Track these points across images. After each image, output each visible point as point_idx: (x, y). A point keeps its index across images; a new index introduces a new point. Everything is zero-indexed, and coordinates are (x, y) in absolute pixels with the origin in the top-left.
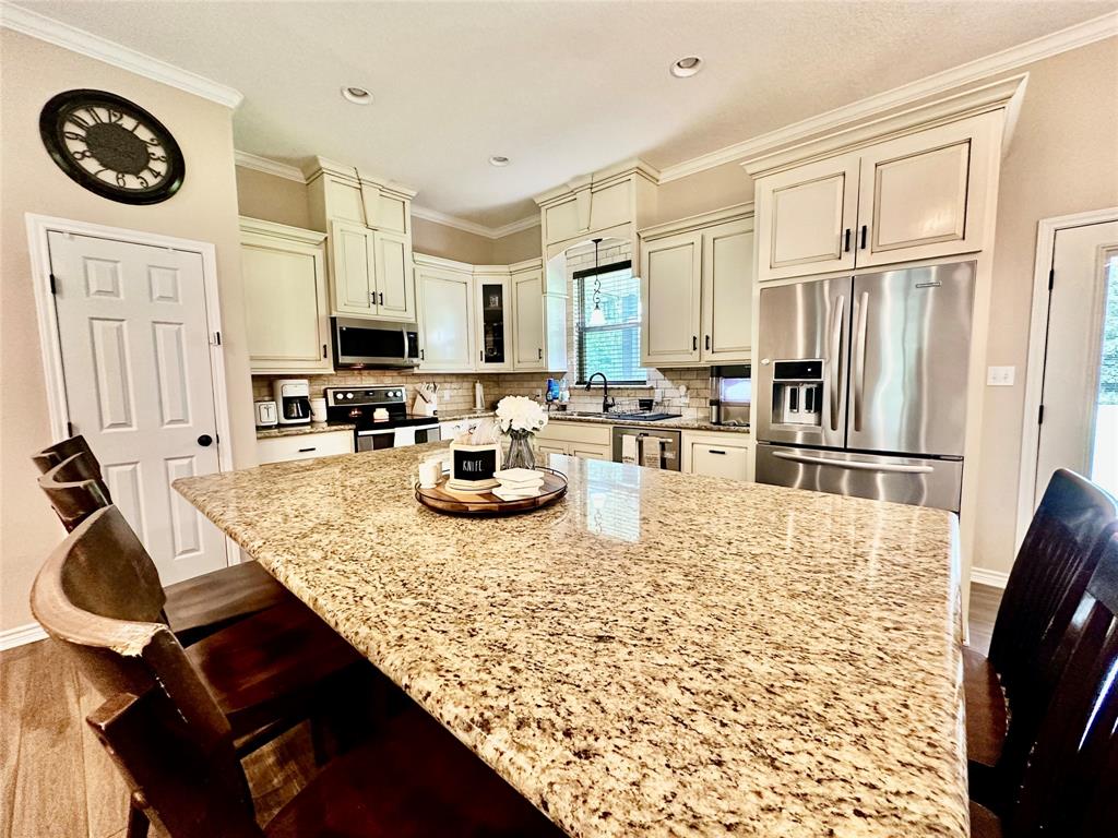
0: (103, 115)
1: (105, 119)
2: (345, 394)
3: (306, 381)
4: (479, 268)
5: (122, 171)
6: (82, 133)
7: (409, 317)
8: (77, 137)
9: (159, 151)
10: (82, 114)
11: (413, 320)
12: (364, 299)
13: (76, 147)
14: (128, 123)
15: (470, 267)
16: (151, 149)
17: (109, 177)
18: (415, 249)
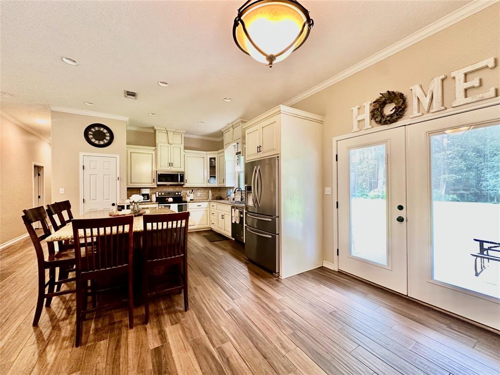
0: (97, 128)
1: (97, 129)
2: (161, 193)
3: (149, 189)
4: (208, 152)
5: (99, 140)
6: (92, 133)
7: (182, 170)
8: (91, 134)
9: (108, 134)
10: (93, 130)
11: (183, 171)
12: (167, 165)
13: (91, 136)
14: (102, 129)
15: (205, 152)
16: (107, 134)
17: (97, 142)
18: (185, 148)
